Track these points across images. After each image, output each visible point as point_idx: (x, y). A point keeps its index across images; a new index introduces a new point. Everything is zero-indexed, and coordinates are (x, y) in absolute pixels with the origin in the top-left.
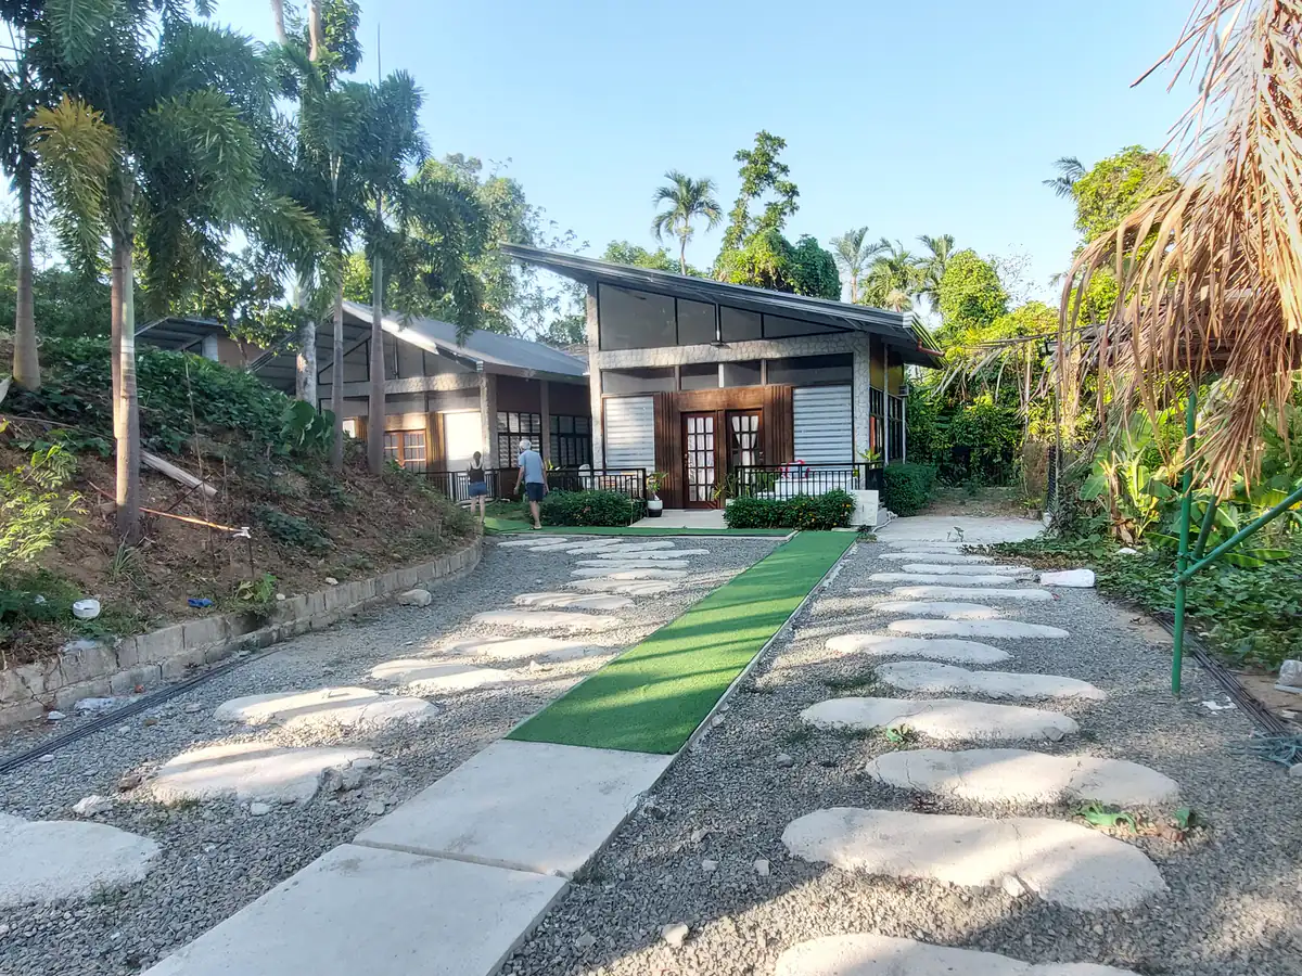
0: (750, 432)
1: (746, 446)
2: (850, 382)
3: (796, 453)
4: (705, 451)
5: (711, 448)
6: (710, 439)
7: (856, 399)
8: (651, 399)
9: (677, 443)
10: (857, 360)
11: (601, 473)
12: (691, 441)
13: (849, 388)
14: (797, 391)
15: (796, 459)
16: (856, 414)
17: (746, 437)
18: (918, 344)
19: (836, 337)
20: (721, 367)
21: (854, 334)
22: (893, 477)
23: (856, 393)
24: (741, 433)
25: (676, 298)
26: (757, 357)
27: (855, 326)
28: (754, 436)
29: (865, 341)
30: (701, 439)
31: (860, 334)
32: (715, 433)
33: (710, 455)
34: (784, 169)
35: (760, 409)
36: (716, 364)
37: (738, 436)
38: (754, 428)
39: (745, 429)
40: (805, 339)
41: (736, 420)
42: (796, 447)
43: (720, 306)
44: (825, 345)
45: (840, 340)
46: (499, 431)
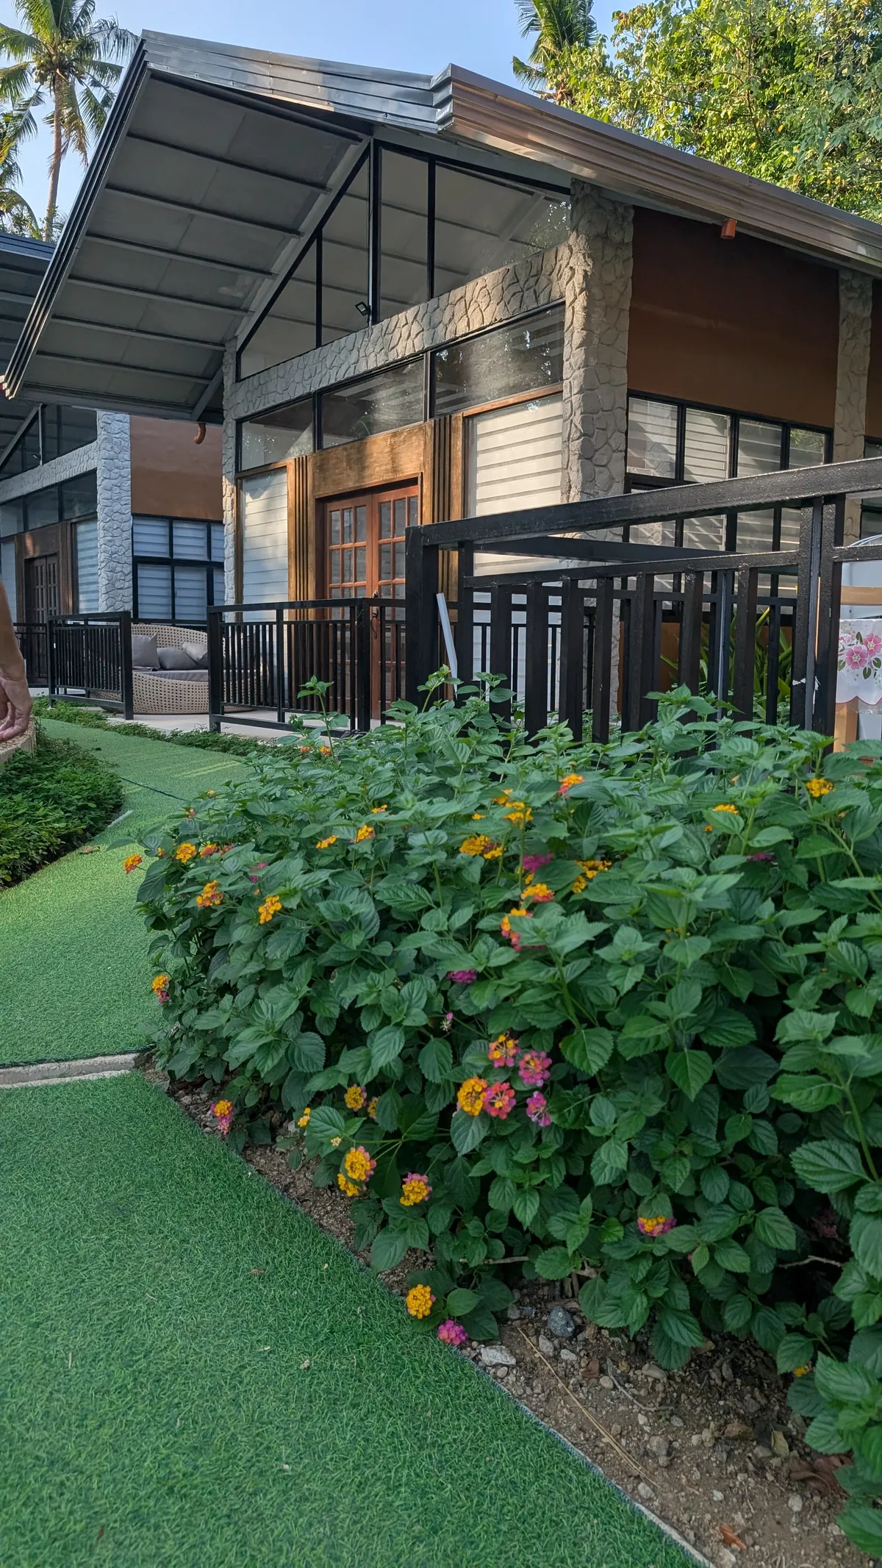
46: (633, 470)
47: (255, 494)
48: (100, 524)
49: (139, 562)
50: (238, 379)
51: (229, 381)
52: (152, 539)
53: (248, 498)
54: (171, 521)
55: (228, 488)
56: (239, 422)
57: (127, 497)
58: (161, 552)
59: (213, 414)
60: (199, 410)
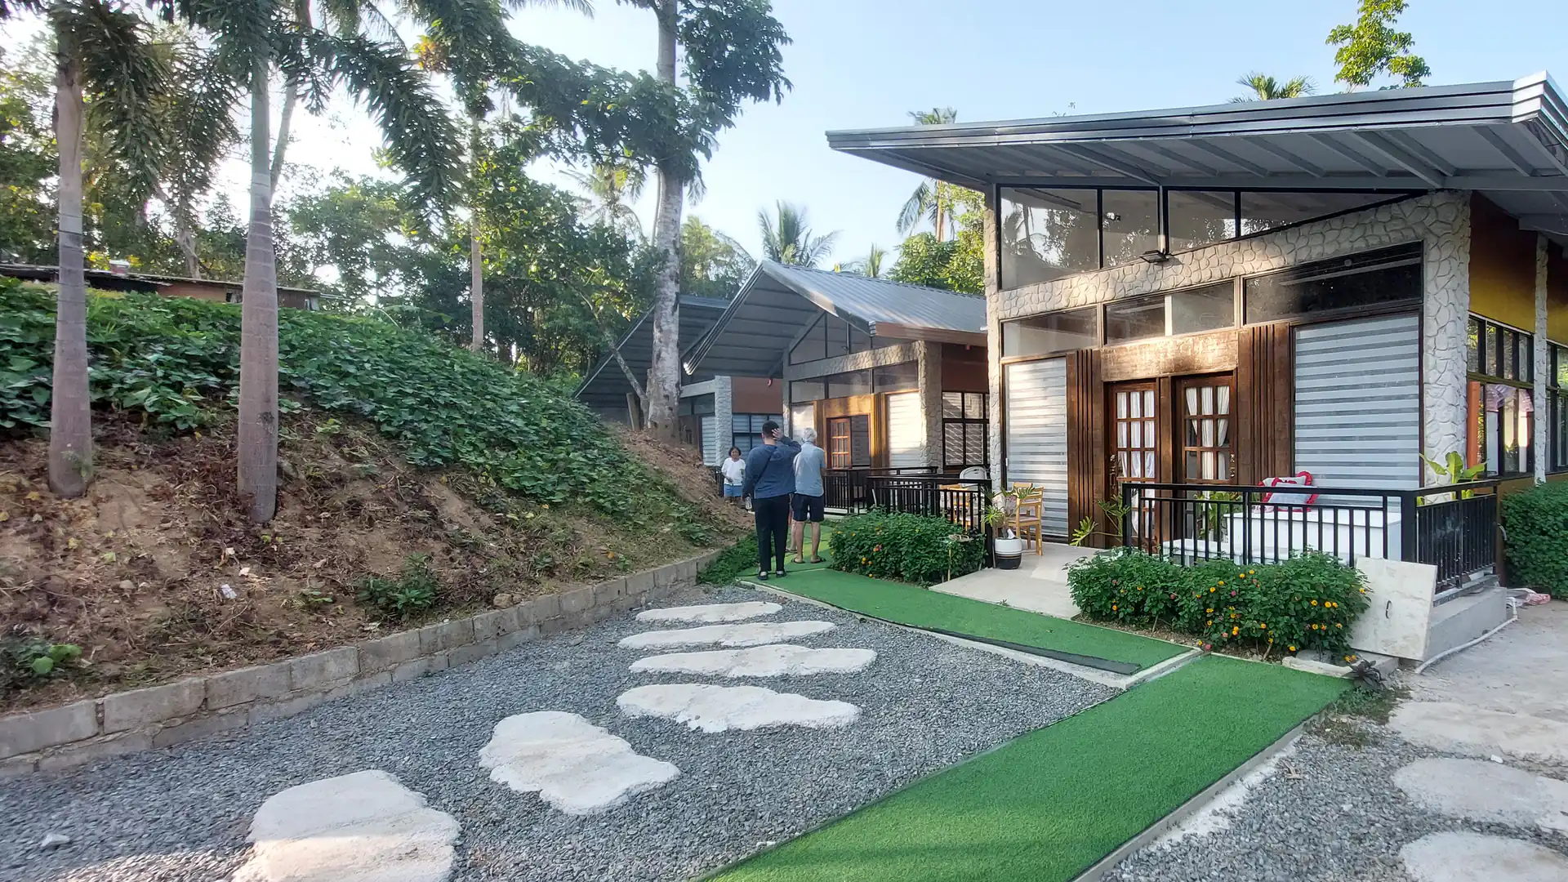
0: (1215, 417)
1: (1208, 442)
2: (1415, 307)
3: (1299, 458)
4: (1143, 450)
5: (1152, 445)
6: (1150, 427)
7: (1428, 343)
8: (1063, 363)
9: (1099, 432)
12: (1121, 432)
13: (1413, 321)
14: (1303, 334)
15: (1299, 469)
16: (1430, 375)
17: (1208, 425)
19: (1383, 215)
20: (1169, 301)
21: (1427, 200)
22: (1543, 512)
23: (1430, 328)
24: (1201, 418)
25: (1100, 189)
26: (1226, 273)
27: (1427, 180)
28: (1222, 424)
29: (1451, 213)
30: (1136, 428)
31: (1440, 199)
32: (1158, 418)
33: (1150, 458)
34: (1405, 40)
35: (1230, 373)
36: (1159, 296)
37: (1195, 424)
38: (1224, 409)
39: (1208, 410)
40: (1317, 227)
41: (1192, 394)
42: (1298, 445)
43: (1166, 189)
44: (1358, 233)
45: (1394, 218)
46: (945, 417)
47: (799, 412)
48: (716, 418)
49: (735, 435)
50: (790, 365)
51: (785, 364)
52: (742, 425)
53: (795, 414)
54: (750, 415)
55: (786, 409)
56: (790, 382)
57: (730, 406)
58: (745, 430)
59: (779, 374)
60: (770, 373)
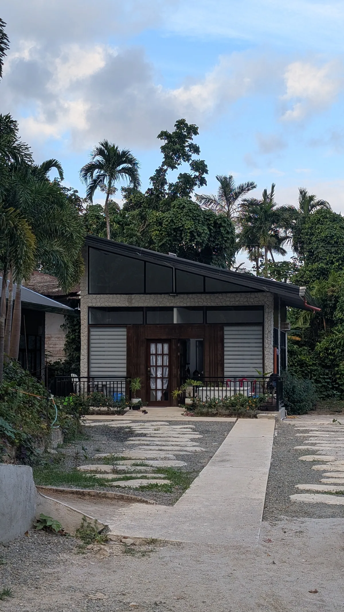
2: (262, 324)
3: (225, 369)
4: (163, 366)
5: (167, 365)
6: (166, 358)
7: (266, 336)
8: (125, 329)
9: (143, 360)
10: (267, 310)
11: (86, 380)
12: (153, 359)
13: (261, 328)
14: (226, 328)
15: (225, 373)
16: (266, 345)
18: (304, 302)
19: (252, 295)
20: (175, 310)
21: (264, 294)
23: (265, 333)
25: (145, 262)
26: (201, 305)
29: (271, 299)
30: (160, 358)
31: (268, 294)
32: (170, 354)
33: (166, 369)
36: (172, 308)
40: (233, 295)
42: (225, 365)
43: (176, 269)
45: (256, 297)
